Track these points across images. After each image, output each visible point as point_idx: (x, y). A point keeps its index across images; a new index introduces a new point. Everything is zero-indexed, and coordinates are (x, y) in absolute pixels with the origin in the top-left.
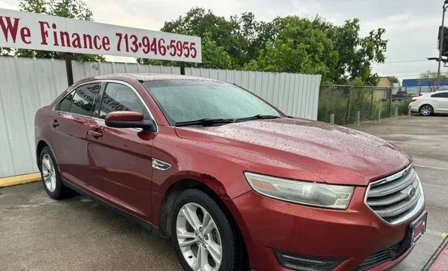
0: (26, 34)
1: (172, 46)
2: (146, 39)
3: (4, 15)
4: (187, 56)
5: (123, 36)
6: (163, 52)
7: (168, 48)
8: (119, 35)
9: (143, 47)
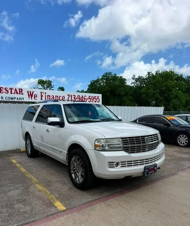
0: (36, 96)
1: (89, 98)
2: (79, 97)
3: (29, 91)
4: (95, 102)
6: (85, 101)
8: (69, 95)
9: (78, 99)
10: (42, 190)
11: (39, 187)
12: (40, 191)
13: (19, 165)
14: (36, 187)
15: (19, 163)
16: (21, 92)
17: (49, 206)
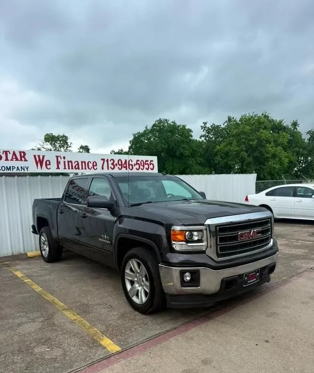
0: (48, 163)
1: (137, 164)
2: (120, 161)
3: (37, 154)
4: (148, 169)
5: (106, 160)
6: (131, 168)
7: (135, 165)
8: (103, 160)
9: (118, 166)
10: (75, 320)
11: (70, 315)
12: (72, 322)
13: (30, 280)
14: (63, 315)
15: (29, 276)
16: (24, 157)
17: (91, 347)
